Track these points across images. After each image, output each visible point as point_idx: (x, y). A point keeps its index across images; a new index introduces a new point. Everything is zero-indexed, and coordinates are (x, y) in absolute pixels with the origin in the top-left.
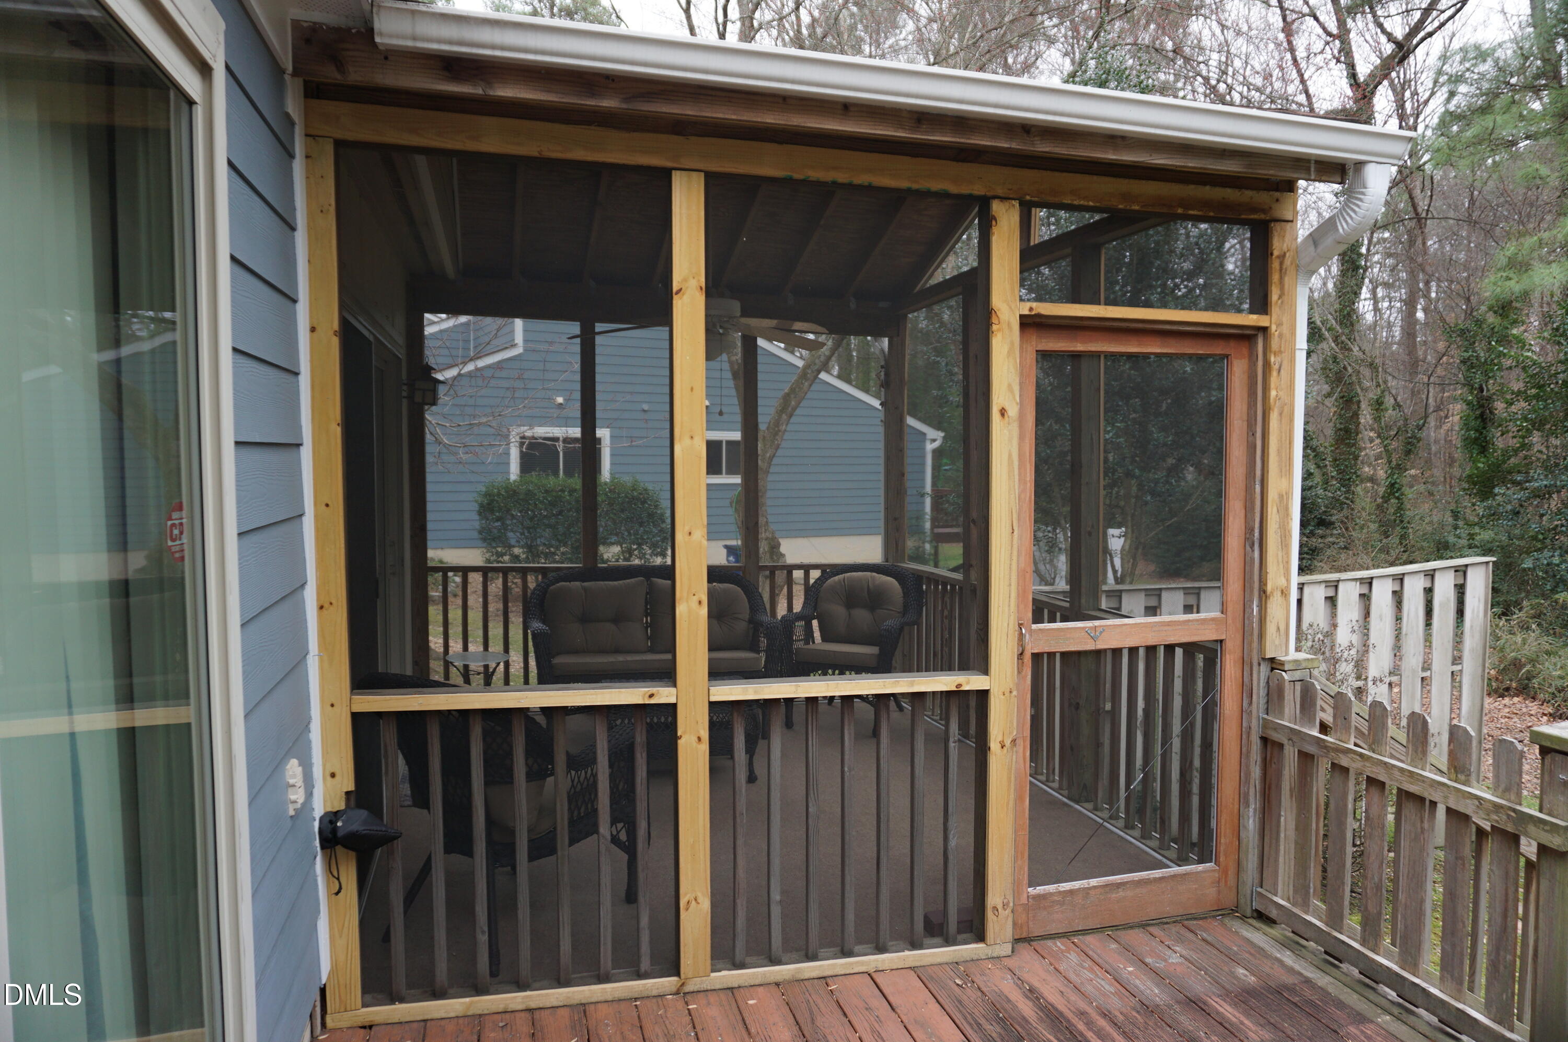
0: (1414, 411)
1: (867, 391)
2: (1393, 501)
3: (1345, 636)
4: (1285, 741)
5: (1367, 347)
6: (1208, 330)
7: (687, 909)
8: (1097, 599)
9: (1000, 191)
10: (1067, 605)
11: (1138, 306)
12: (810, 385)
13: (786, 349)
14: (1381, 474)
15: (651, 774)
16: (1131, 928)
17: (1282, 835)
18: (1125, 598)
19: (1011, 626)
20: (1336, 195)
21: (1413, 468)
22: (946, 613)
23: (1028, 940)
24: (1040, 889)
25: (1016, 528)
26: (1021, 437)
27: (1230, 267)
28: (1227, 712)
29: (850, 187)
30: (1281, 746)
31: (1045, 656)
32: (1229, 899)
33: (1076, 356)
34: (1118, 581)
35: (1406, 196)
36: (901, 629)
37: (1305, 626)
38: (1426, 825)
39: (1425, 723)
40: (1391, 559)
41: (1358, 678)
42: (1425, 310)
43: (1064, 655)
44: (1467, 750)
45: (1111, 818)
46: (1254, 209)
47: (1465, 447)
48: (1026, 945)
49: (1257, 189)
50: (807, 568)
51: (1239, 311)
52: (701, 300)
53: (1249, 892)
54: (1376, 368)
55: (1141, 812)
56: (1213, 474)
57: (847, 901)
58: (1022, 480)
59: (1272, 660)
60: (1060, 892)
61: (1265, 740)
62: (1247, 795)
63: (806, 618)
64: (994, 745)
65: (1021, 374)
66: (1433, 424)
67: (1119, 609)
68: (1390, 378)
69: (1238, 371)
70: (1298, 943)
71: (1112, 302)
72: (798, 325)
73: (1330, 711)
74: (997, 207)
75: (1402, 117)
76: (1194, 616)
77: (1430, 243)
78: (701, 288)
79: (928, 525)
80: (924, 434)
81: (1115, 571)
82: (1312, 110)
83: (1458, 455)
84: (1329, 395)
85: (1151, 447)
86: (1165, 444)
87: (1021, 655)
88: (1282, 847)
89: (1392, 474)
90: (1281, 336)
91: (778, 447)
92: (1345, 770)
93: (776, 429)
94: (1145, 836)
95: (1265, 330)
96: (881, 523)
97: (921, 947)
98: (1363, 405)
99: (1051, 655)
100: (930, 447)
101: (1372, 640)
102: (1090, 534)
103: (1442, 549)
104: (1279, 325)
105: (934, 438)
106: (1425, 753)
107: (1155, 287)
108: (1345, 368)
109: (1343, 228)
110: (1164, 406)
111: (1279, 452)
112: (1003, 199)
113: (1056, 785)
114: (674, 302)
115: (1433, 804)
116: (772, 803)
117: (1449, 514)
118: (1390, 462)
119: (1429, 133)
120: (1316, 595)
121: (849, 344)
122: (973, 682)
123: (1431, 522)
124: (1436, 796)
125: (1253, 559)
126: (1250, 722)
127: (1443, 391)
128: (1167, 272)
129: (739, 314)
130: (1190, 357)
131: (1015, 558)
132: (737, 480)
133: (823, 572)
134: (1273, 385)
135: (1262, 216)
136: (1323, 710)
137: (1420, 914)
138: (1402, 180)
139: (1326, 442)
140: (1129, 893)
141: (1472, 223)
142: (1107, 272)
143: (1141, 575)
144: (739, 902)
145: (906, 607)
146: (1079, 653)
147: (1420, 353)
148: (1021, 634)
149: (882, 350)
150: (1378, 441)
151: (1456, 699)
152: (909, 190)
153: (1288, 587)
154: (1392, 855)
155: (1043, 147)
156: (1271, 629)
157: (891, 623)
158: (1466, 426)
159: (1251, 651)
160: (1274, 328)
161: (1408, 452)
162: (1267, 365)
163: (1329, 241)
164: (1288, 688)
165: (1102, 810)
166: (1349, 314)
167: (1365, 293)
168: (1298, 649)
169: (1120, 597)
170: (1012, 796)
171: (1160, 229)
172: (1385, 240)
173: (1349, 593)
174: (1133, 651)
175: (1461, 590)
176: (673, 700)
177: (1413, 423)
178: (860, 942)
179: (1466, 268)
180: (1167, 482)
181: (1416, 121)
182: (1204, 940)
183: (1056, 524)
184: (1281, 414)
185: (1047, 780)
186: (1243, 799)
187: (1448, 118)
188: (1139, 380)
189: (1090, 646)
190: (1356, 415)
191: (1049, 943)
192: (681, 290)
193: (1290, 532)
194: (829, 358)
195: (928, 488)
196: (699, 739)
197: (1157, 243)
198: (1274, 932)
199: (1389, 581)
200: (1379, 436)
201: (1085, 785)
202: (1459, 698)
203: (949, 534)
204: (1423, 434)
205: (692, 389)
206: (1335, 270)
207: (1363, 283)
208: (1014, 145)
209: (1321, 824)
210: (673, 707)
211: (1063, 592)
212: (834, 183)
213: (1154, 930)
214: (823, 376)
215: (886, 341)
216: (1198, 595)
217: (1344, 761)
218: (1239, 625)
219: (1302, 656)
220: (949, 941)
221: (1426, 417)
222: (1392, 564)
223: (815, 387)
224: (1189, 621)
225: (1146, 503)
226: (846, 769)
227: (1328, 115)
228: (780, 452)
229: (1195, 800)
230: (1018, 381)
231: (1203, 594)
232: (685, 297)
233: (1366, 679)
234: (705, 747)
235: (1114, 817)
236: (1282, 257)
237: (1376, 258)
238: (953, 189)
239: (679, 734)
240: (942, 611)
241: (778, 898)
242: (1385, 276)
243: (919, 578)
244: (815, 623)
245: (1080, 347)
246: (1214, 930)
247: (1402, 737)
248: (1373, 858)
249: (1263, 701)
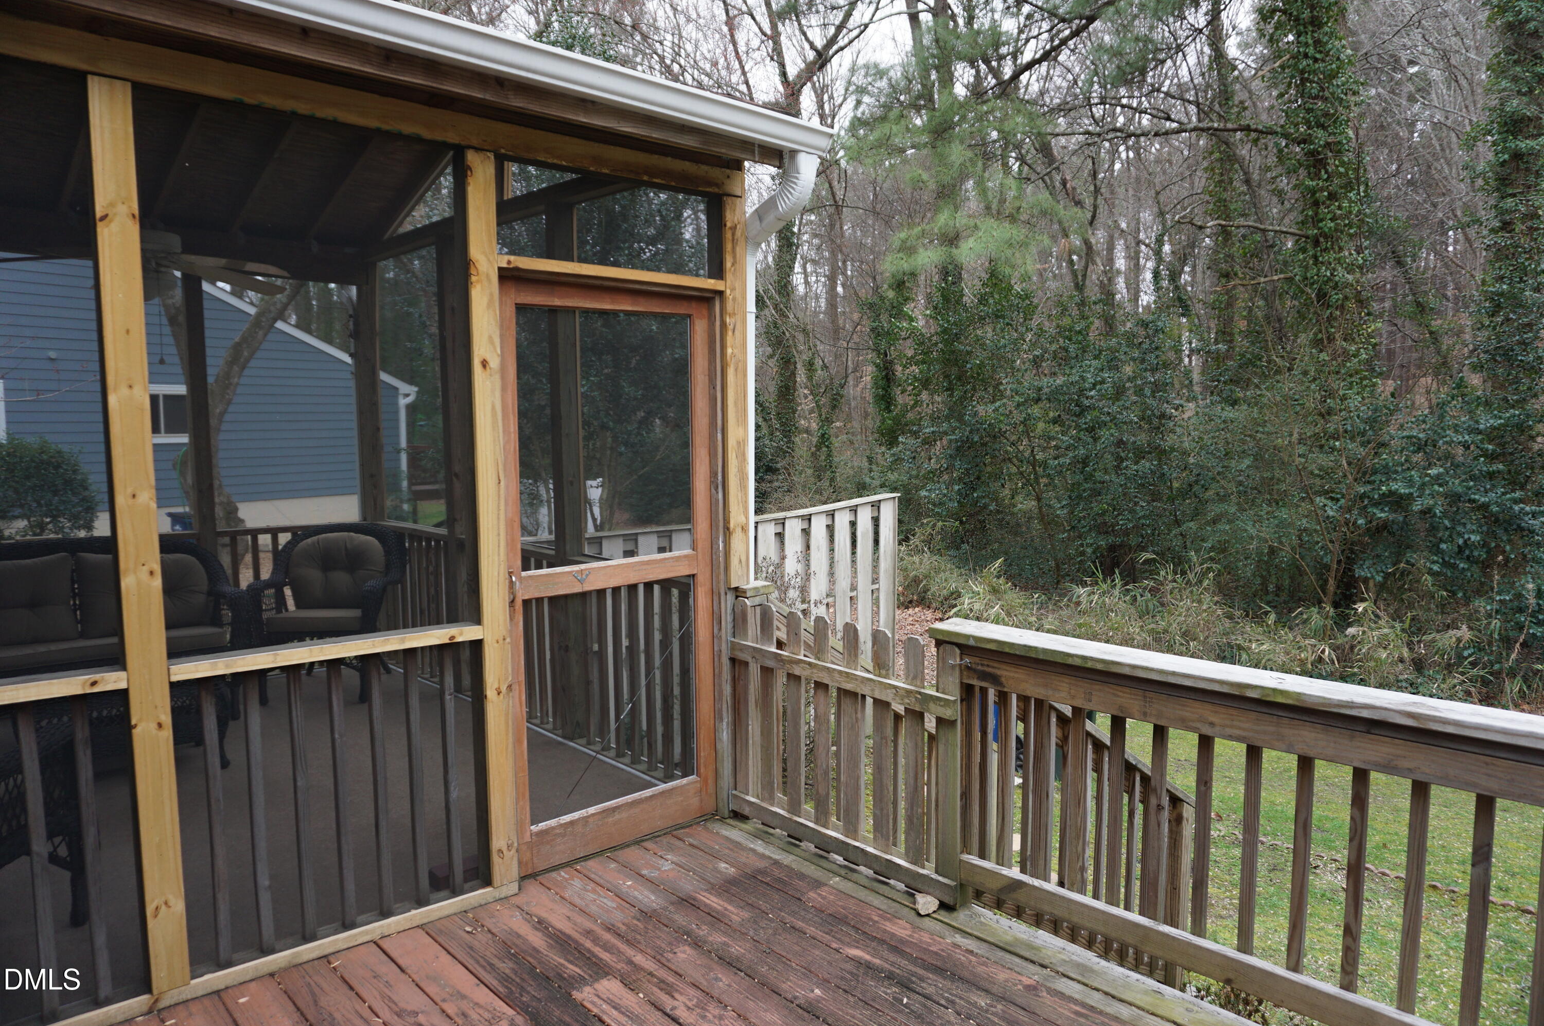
0: (838, 372)
1: (330, 342)
2: (824, 449)
3: (792, 566)
4: (750, 660)
5: (800, 315)
6: (673, 291)
7: (156, 916)
8: (581, 546)
9: (474, 142)
10: (553, 552)
11: (607, 265)
12: (265, 335)
13: (233, 293)
14: (814, 426)
15: (99, 776)
16: (628, 846)
17: (751, 742)
18: (605, 544)
19: (501, 575)
20: (773, 178)
21: (838, 420)
22: (431, 569)
23: (533, 876)
24: (543, 825)
25: (502, 478)
26: (504, 389)
27: (687, 236)
28: (701, 639)
29: (311, 120)
30: (746, 664)
31: (534, 602)
32: (710, 806)
33: (553, 311)
34: (597, 528)
35: (827, 185)
36: (384, 590)
37: (760, 560)
38: (859, 715)
39: (856, 630)
40: (823, 499)
41: (803, 602)
42: (843, 285)
43: (552, 599)
44: (886, 649)
45: (603, 749)
46: (710, 183)
47: (876, 402)
48: (532, 880)
49: (713, 165)
50: (274, 532)
51: (697, 275)
52: (134, 230)
53: (725, 796)
54: (808, 334)
55: (629, 743)
56: (678, 426)
57: (345, 871)
58: (506, 431)
59: (736, 589)
60: (561, 825)
61: (733, 660)
62: (721, 710)
63: (276, 584)
64: (490, 693)
65: (502, 327)
66: (851, 383)
67: (601, 553)
68: (818, 343)
69: (699, 328)
70: (767, 833)
71: (583, 260)
72: (251, 266)
73: (784, 629)
74: (472, 157)
75: (822, 117)
76: (667, 555)
77: (846, 227)
78: (134, 216)
79: (405, 484)
80: (396, 389)
81: (594, 520)
82: (752, 99)
83: (871, 409)
84: (771, 356)
85: (623, 401)
86: (635, 399)
87: (512, 602)
88: (751, 753)
89: (822, 426)
90: (734, 299)
91: (229, 402)
92: (798, 678)
93: (226, 380)
94: (635, 762)
95: (721, 293)
96: (357, 482)
97: (427, 903)
98: (798, 366)
99: (539, 600)
100: (403, 402)
101: (813, 568)
102: (572, 483)
103: (861, 489)
104: (733, 289)
105: (407, 394)
106: (856, 656)
107: (623, 249)
108: (784, 333)
109: (782, 207)
110: (634, 361)
111: (736, 403)
112: (477, 149)
113: (550, 726)
114: (99, 230)
115: (864, 697)
116: (254, 783)
117: (865, 459)
118: (820, 415)
119: (843, 133)
120: (768, 531)
121: (308, 292)
122: (466, 633)
123: (852, 467)
124: (865, 690)
125: (717, 500)
126: (720, 646)
127: (858, 355)
128: (633, 236)
129: (179, 250)
130: (655, 315)
131: (502, 507)
132: (184, 439)
133: (294, 534)
134: (729, 344)
135: (716, 190)
136: (778, 629)
137: (857, 788)
138: (826, 169)
139: (771, 397)
140: (624, 815)
141: (876, 213)
142: (578, 232)
143: (618, 523)
144: (219, 896)
145: (388, 566)
146: (566, 596)
147: (841, 322)
148: (511, 582)
149: (350, 299)
150: (811, 397)
151: (876, 613)
152: (378, 130)
153: (747, 524)
154: (834, 748)
155: (518, 102)
156: (734, 562)
157: (372, 583)
158: (876, 385)
159: (718, 582)
160: (728, 292)
161: (834, 407)
162: (723, 325)
163: (770, 218)
164: (750, 612)
165: (594, 743)
166: (785, 285)
167: (797, 268)
168: (756, 579)
169: (601, 544)
170: (511, 740)
171: (626, 194)
172: (811, 222)
173: (793, 528)
174: (616, 590)
175: (876, 521)
176: (123, 685)
177: (837, 382)
178: (361, 912)
179: (872, 252)
180: (639, 434)
181: (833, 122)
182: (691, 845)
183: (536, 477)
184: (736, 370)
185: (542, 723)
186: (718, 716)
187: (857, 123)
188: (610, 337)
189: (577, 589)
190: (793, 374)
191: (554, 874)
192: (106, 216)
193: (747, 475)
194: (285, 307)
195: (403, 443)
196: (160, 725)
197: (623, 207)
198: (747, 826)
199: (824, 517)
200: (812, 393)
201: (578, 723)
202: (878, 613)
203: (428, 491)
204: (844, 392)
205: (128, 332)
206: (773, 245)
207: (795, 258)
208: (488, 97)
209: (781, 728)
210: (123, 695)
211: (548, 542)
212: (294, 113)
213: (648, 844)
214: (280, 325)
215: (354, 290)
216: (670, 537)
217: (797, 671)
218: (708, 559)
219: (760, 583)
220: (455, 893)
221: (847, 377)
222: (825, 503)
223: (270, 337)
224: (665, 559)
225: (621, 454)
226: (337, 736)
227: (765, 106)
228: (231, 408)
229: (677, 724)
230: (498, 333)
231: (675, 537)
232: (113, 225)
233: (809, 602)
234: (167, 733)
235: (606, 748)
236: (734, 228)
237: (806, 237)
238: (426, 134)
239: (133, 722)
240: (428, 567)
241: (267, 883)
242: (813, 254)
243: (400, 535)
244: (288, 591)
245: (557, 302)
246: (699, 835)
247: (840, 646)
248: (821, 749)
249: (730, 626)
